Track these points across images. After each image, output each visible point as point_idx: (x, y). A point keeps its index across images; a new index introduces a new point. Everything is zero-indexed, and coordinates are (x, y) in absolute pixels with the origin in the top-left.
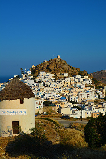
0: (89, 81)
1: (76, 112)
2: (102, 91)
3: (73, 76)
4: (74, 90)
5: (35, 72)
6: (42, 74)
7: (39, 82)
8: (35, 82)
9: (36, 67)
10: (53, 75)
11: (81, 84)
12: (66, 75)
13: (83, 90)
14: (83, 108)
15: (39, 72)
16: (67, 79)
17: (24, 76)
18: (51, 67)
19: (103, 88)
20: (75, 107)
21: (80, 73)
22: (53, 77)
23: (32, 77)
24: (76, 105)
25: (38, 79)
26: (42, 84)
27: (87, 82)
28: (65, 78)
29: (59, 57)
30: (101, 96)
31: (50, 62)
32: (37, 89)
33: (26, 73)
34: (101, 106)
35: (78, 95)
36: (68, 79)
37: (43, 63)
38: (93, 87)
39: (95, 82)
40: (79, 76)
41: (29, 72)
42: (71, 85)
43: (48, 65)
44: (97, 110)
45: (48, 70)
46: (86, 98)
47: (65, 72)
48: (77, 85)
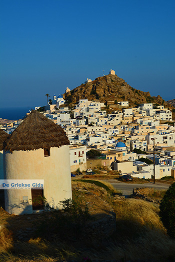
1: (144, 168)
3: (137, 105)
4: (140, 130)
5: (71, 100)
6: (84, 103)
7: (79, 118)
8: (72, 117)
9: (72, 92)
10: (103, 105)
11: (151, 120)
12: (125, 104)
13: (155, 131)
14: (155, 162)
15: (78, 100)
16: (126, 111)
17: (52, 107)
18: (100, 91)
20: (142, 160)
21: (149, 101)
22: (102, 109)
23: (66, 109)
24: (144, 156)
25: (77, 112)
26: (83, 122)
27: (163, 116)
28: (123, 109)
29: (113, 73)
31: (96, 82)
32: (74, 130)
33: (56, 103)
35: (147, 139)
36: (128, 112)
37: (85, 85)
40: (147, 106)
41: (61, 101)
42: (134, 122)
43: (94, 88)
45: (94, 96)
46: (161, 144)
47: (123, 98)
48: (146, 122)
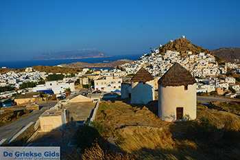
0: (212, 59)
2: (224, 67)
3: (196, 54)
4: (198, 67)
5: (162, 51)
6: (169, 52)
7: (166, 60)
8: (163, 59)
9: (163, 47)
10: (179, 53)
11: (204, 61)
12: (190, 53)
13: (206, 67)
14: (208, 84)
15: (166, 51)
16: (191, 57)
17: (153, 54)
18: (177, 46)
19: (224, 64)
20: (201, 82)
21: (203, 51)
22: (178, 55)
23: (160, 55)
24: (202, 80)
25: (165, 57)
26: (169, 62)
27: (210, 59)
28: (189, 56)
29: (184, 37)
30: (223, 72)
31: (175, 41)
32: (164, 66)
33: (155, 52)
34: (223, 81)
35: (202, 71)
37: (170, 43)
38: (215, 64)
39: (217, 59)
40: (201, 54)
41: (157, 51)
43: (174, 45)
44: (221, 85)
45: (174, 48)
46: (210, 74)
47: (189, 50)
48: (201, 63)
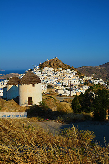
0: (75, 73)
1: (67, 92)
2: (83, 79)
3: (65, 70)
4: (66, 78)
5: (41, 67)
6: (46, 68)
7: (44, 74)
8: (42, 73)
9: (42, 64)
10: (53, 69)
11: (70, 75)
12: (61, 69)
13: (71, 79)
14: (71, 90)
15: (44, 67)
17: (35, 69)
18: (52, 64)
19: (83, 77)
20: (66, 89)
21: (69, 68)
22: (53, 70)
23: (40, 70)
24: (67, 88)
25: (43, 72)
26: (46, 75)
27: (74, 74)
28: (60, 71)
29: (57, 58)
30: (82, 82)
31: (51, 61)
32: (43, 78)
33: (36, 68)
34: (82, 88)
35: (68, 82)
36: (62, 72)
37: (47, 62)
38: (77, 76)
40: (69, 70)
41: (38, 67)
42: (64, 75)
43: (50, 63)
44: (80, 91)
45: (50, 66)
46: (73, 84)
47: (60, 67)
48: (68, 76)
